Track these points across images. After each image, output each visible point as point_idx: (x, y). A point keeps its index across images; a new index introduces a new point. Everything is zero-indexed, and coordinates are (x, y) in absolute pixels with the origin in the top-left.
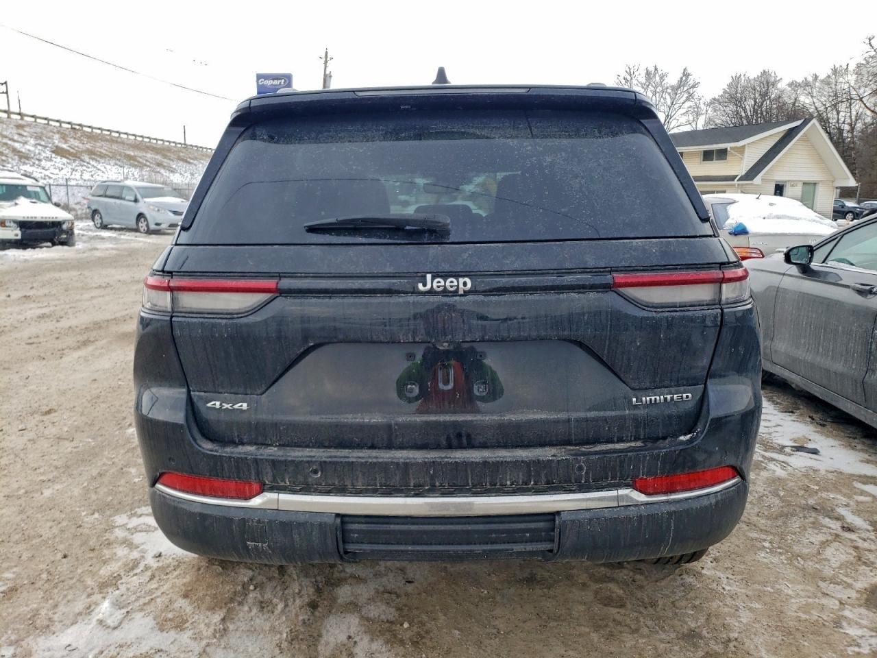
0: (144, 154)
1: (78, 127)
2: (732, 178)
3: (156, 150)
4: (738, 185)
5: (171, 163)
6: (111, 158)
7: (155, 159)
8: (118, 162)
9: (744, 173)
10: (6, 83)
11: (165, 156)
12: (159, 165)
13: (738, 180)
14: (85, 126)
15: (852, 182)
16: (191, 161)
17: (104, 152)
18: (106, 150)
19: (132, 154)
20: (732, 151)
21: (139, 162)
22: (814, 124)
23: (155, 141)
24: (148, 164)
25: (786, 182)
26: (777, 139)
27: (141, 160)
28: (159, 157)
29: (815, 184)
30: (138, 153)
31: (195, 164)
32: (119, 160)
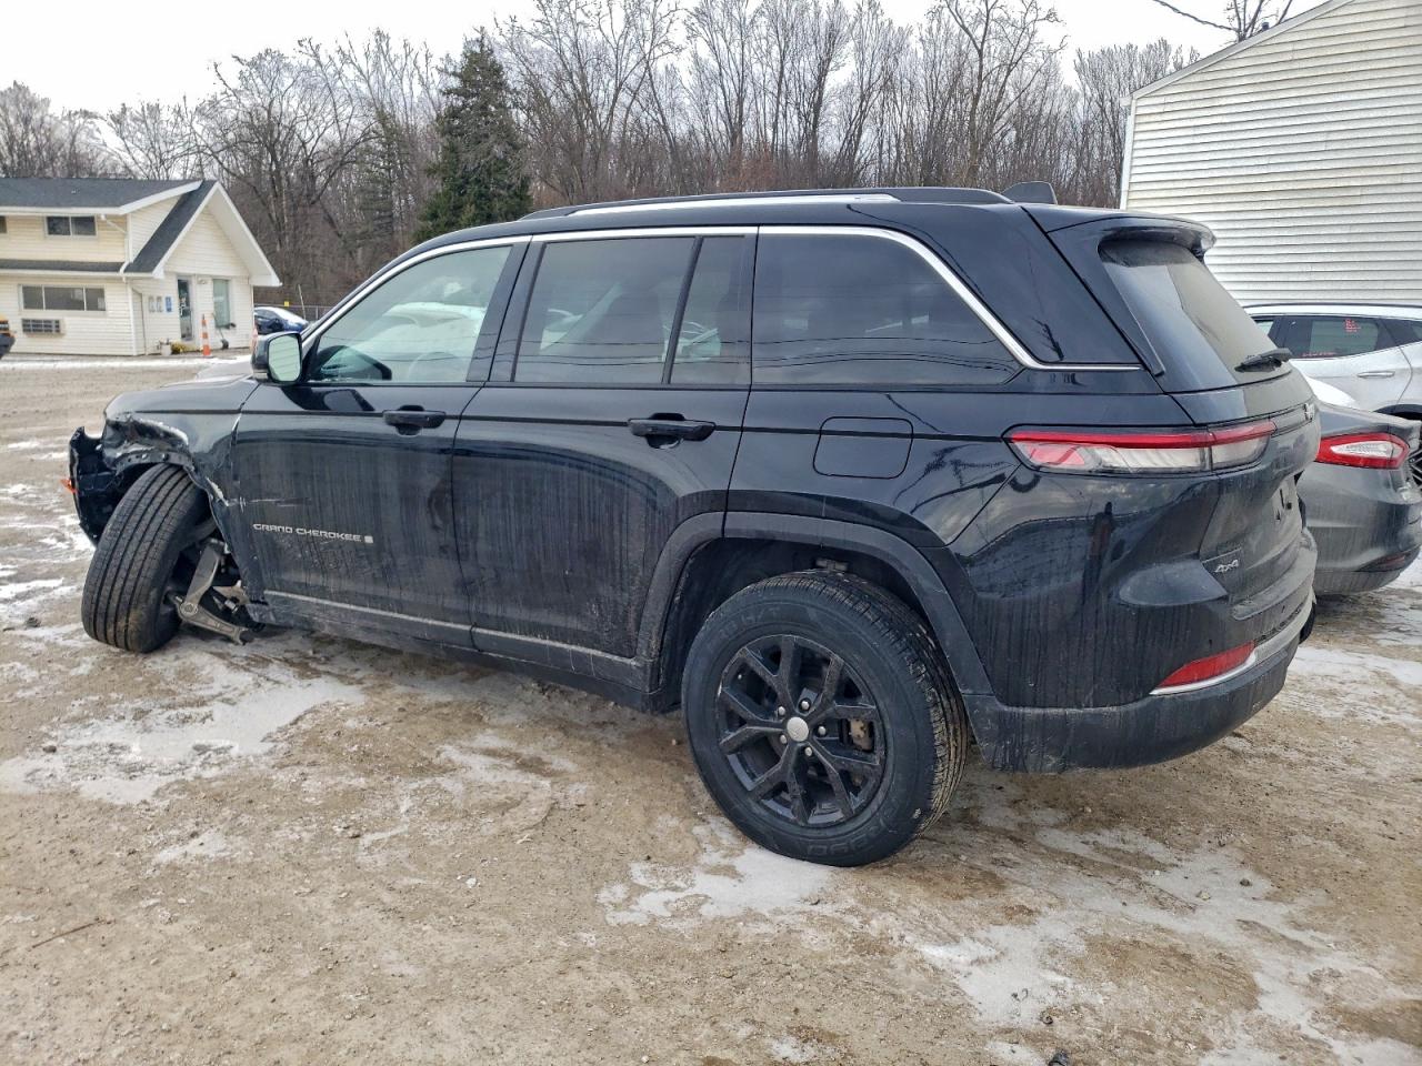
2: (115, 267)
4: (127, 278)
9: (132, 260)
13: (125, 271)
15: (274, 281)
20: (109, 222)
22: (218, 190)
25: (190, 276)
26: (170, 207)
29: (227, 281)
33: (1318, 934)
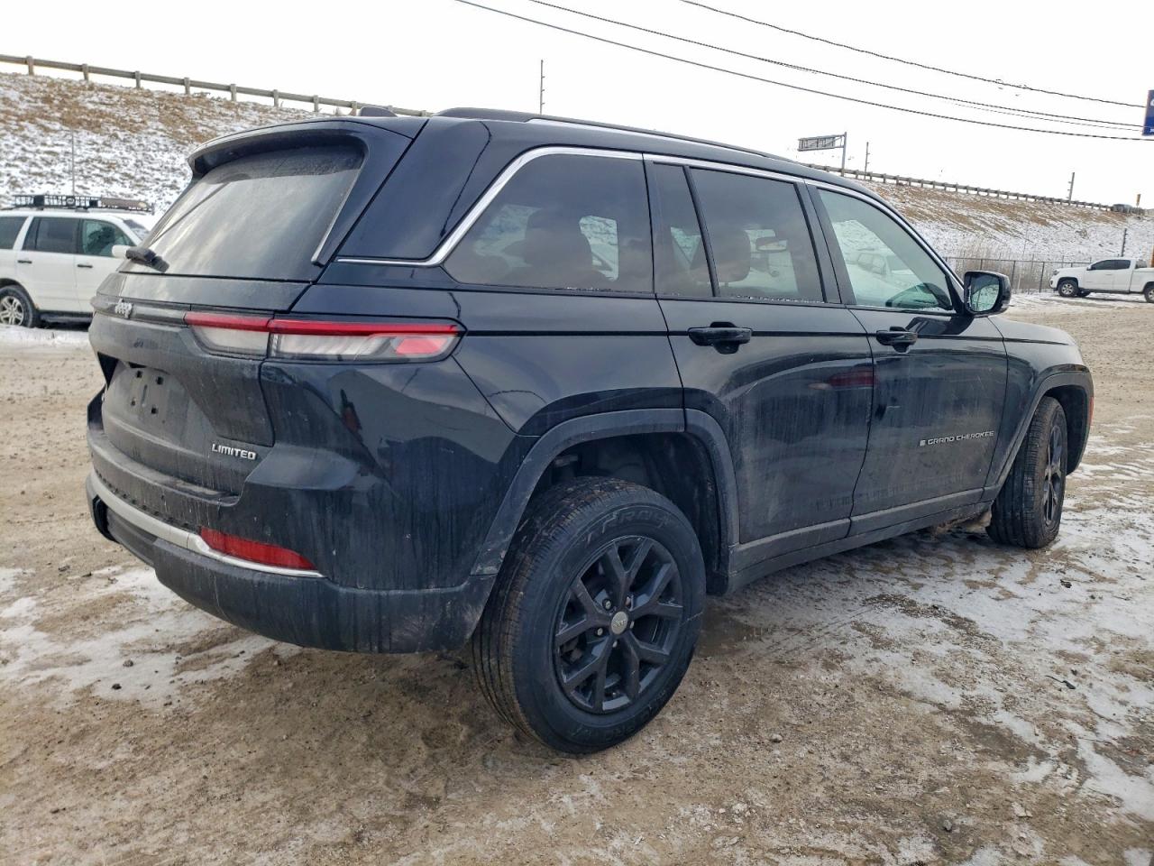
0: (982, 214)
1: (904, 183)
3: (1001, 208)
5: (1019, 225)
6: (933, 219)
7: (996, 219)
8: (941, 225)
10: (845, 135)
11: (1012, 217)
12: (998, 227)
14: (914, 181)
16: (1051, 222)
17: (927, 211)
18: (930, 209)
19: (965, 213)
21: (972, 224)
23: (1005, 197)
24: (983, 226)
27: (974, 222)
28: (1003, 218)
30: (974, 213)
31: (1055, 227)
32: (943, 222)
33: (38, 680)
